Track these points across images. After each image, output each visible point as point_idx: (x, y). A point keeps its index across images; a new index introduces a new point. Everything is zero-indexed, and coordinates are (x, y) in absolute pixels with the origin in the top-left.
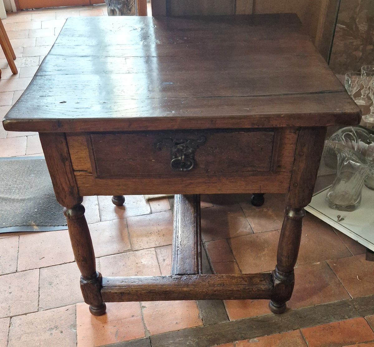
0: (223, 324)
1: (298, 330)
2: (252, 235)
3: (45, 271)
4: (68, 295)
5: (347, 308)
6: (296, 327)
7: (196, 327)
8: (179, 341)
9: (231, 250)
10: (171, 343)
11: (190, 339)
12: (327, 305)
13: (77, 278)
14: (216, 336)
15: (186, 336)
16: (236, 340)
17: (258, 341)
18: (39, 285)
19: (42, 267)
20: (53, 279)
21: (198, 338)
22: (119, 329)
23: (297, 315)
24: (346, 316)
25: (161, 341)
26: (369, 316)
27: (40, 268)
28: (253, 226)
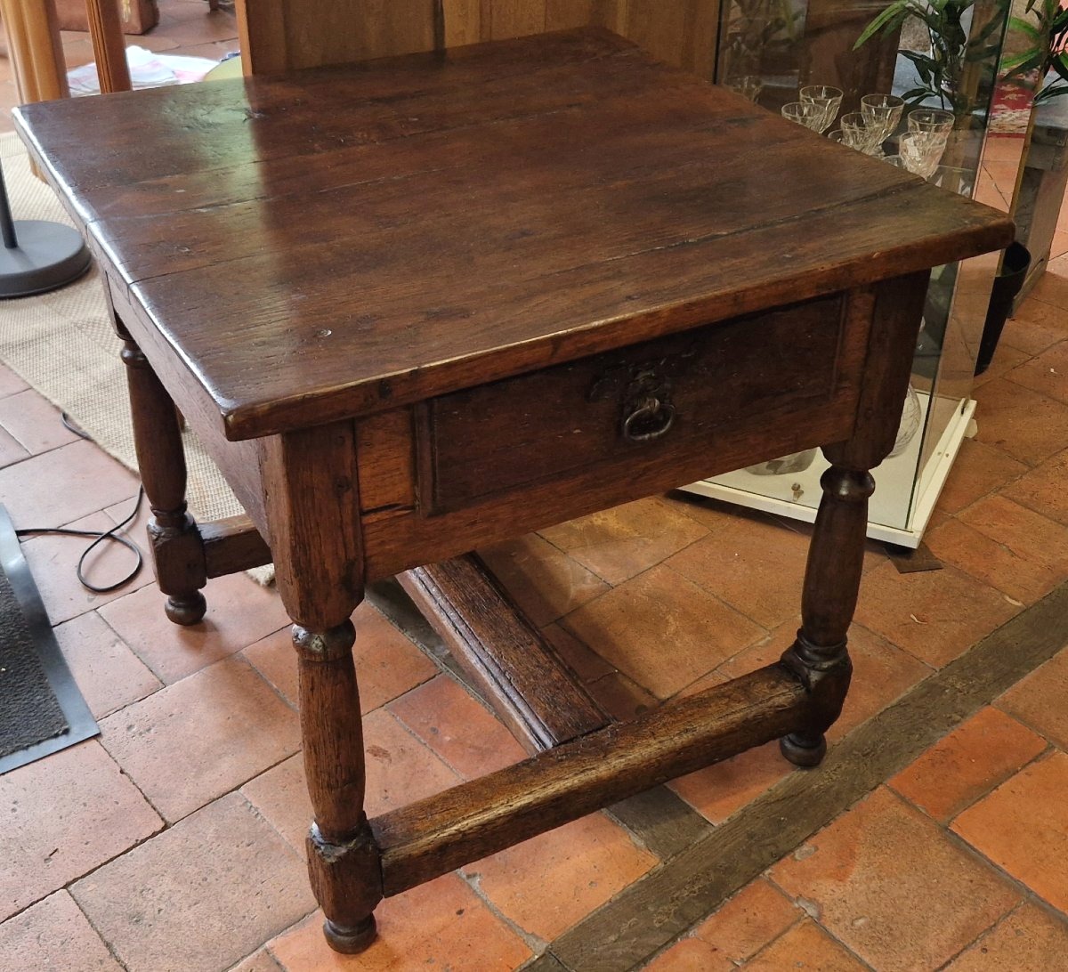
0: (704, 840)
1: (881, 787)
2: (612, 593)
3: (89, 889)
4: (220, 930)
5: (944, 697)
6: (873, 783)
7: (647, 875)
8: (630, 927)
9: (589, 648)
10: (615, 941)
11: (655, 912)
12: (899, 705)
13: (211, 871)
14: (712, 877)
15: (641, 908)
16: (764, 867)
17: (813, 849)
18: (100, 936)
19: (70, 879)
20: (134, 902)
21: (673, 901)
22: (448, 965)
23: (855, 752)
24: (953, 715)
25: (584, 948)
26: (1000, 697)
27: (65, 887)
28: (598, 570)
